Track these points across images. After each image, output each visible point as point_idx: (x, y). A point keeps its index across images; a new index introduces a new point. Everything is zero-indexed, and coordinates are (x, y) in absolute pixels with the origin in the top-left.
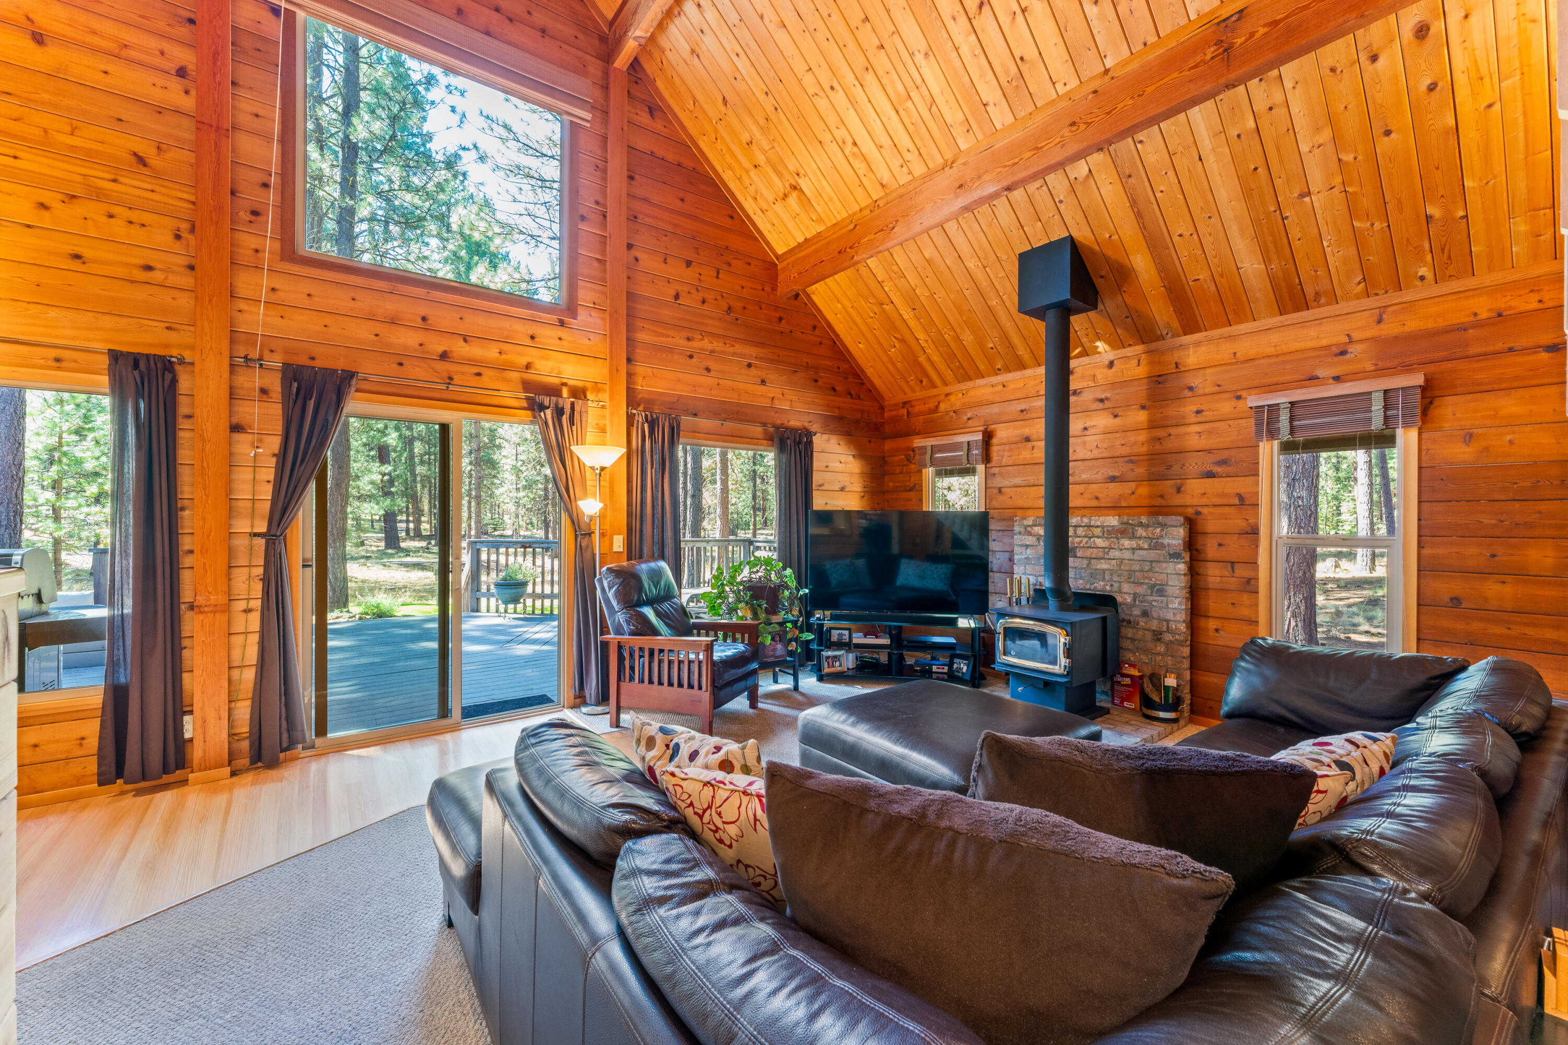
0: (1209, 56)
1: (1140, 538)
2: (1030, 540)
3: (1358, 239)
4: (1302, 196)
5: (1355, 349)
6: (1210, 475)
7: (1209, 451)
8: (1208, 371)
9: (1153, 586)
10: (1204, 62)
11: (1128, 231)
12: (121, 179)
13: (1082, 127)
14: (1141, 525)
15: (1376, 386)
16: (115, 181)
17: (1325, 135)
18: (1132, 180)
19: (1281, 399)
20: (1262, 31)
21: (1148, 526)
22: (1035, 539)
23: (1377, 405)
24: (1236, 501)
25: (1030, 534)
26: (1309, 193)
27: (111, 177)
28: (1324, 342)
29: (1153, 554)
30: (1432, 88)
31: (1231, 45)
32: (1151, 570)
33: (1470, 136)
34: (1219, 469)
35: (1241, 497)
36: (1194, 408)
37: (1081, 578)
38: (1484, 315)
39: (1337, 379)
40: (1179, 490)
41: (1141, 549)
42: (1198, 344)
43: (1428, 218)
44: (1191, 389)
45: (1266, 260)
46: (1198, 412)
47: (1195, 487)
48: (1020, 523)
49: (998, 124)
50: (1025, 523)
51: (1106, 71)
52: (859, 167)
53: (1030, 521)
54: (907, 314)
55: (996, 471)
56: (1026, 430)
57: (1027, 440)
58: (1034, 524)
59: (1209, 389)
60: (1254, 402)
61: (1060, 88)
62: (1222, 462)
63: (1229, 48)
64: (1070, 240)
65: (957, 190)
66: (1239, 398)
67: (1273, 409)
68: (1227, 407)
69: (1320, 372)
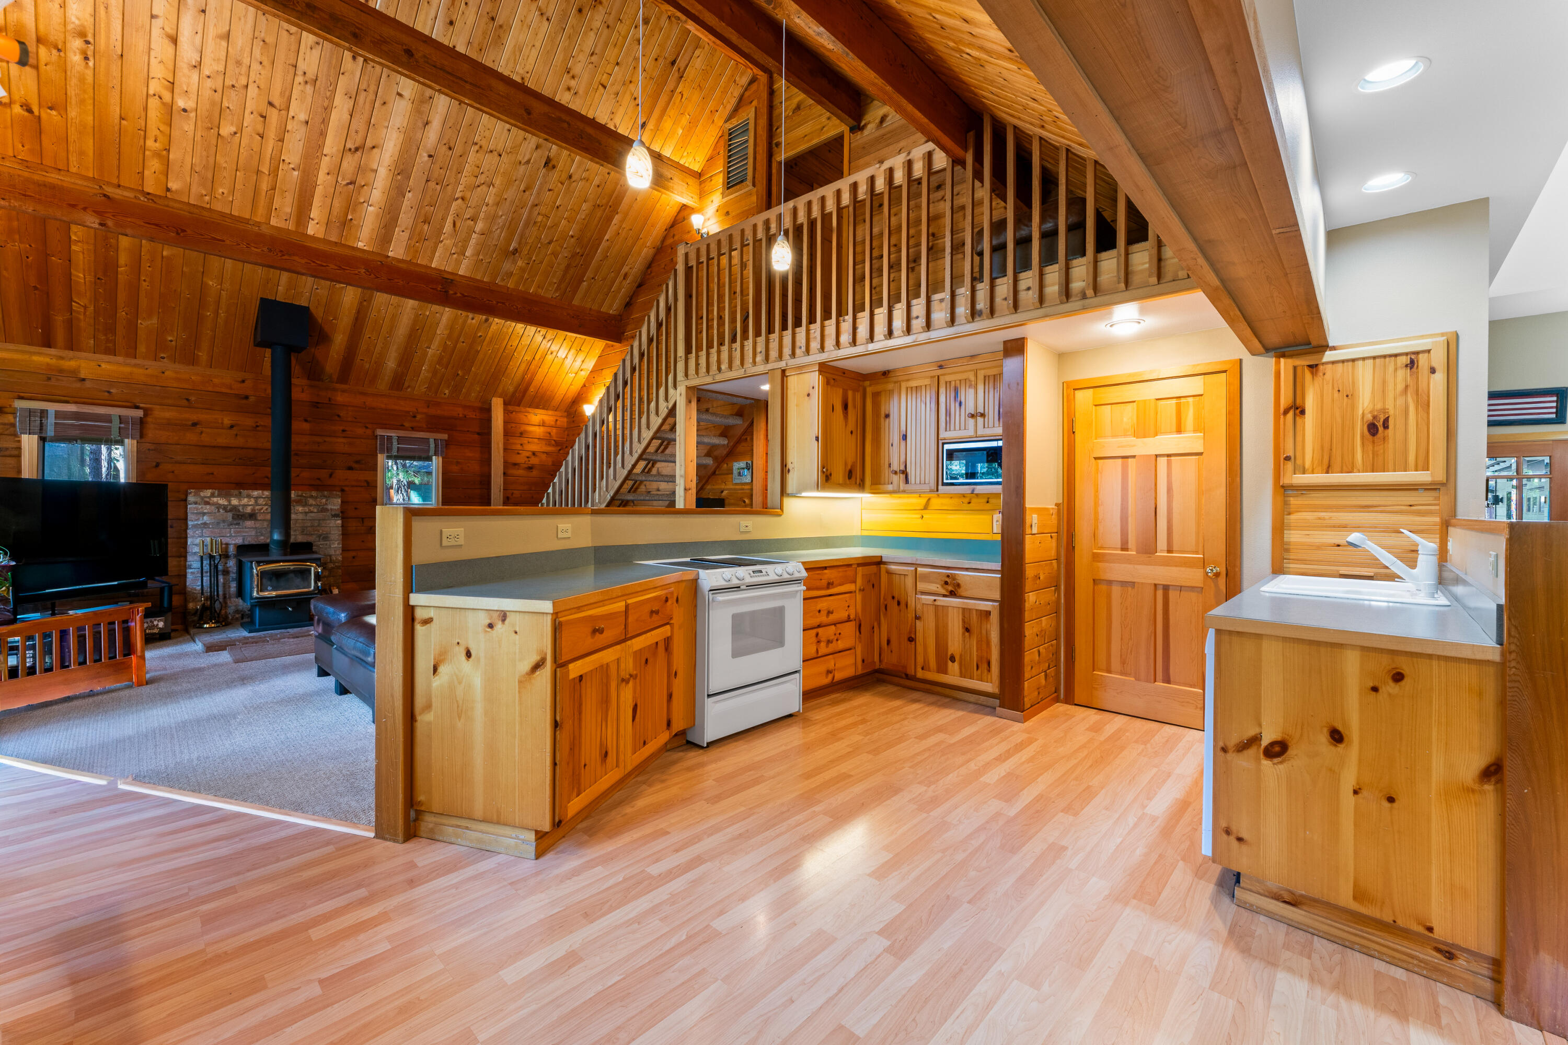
0: (439, 289)
1: (311, 505)
2: (207, 509)
3: (435, 372)
4: (427, 347)
5: (419, 417)
6: (350, 468)
7: (350, 454)
8: (349, 408)
9: (321, 535)
10: (436, 289)
11: (345, 321)
14: (312, 497)
15: (431, 437)
17: (447, 332)
18: (365, 303)
19: (393, 434)
20: (459, 295)
21: (316, 498)
22: (213, 507)
23: (432, 445)
24: (365, 484)
25: (207, 503)
26: (429, 348)
28: (407, 409)
29: (320, 515)
30: (481, 336)
32: (319, 526)
33: (481, 356)
34: (354, 465)
35: (367, 482)
36: (341, 428)
37: (262, 535)
38: (461, 416)
39: (413, 429)
40: (331, 476)
41: (312, 512)
42: (344, 391)
43: (458, 374)
44: (339, 416)
45: (399, 365)
46: (344, 431)
47: (341, 475)
48: (196, 495)
49: (310, 232)
50: (202, 494)
51: (388, 257)
52: (154, 165)
53: (208, 493)
54: (81, 276)
55: (152, 447)
56: (195, 417)
57: (195, 424)
58: (213, 495)
59: (349, 419)
60: (380, 432)
61: (360, 245)
62: (357, 462)
63: (447, 292)
64: (306, 309)
65: (265, 249)
66: (367, 428)
67: (390, 438)
68: (360, 431)
69: (407, 424)
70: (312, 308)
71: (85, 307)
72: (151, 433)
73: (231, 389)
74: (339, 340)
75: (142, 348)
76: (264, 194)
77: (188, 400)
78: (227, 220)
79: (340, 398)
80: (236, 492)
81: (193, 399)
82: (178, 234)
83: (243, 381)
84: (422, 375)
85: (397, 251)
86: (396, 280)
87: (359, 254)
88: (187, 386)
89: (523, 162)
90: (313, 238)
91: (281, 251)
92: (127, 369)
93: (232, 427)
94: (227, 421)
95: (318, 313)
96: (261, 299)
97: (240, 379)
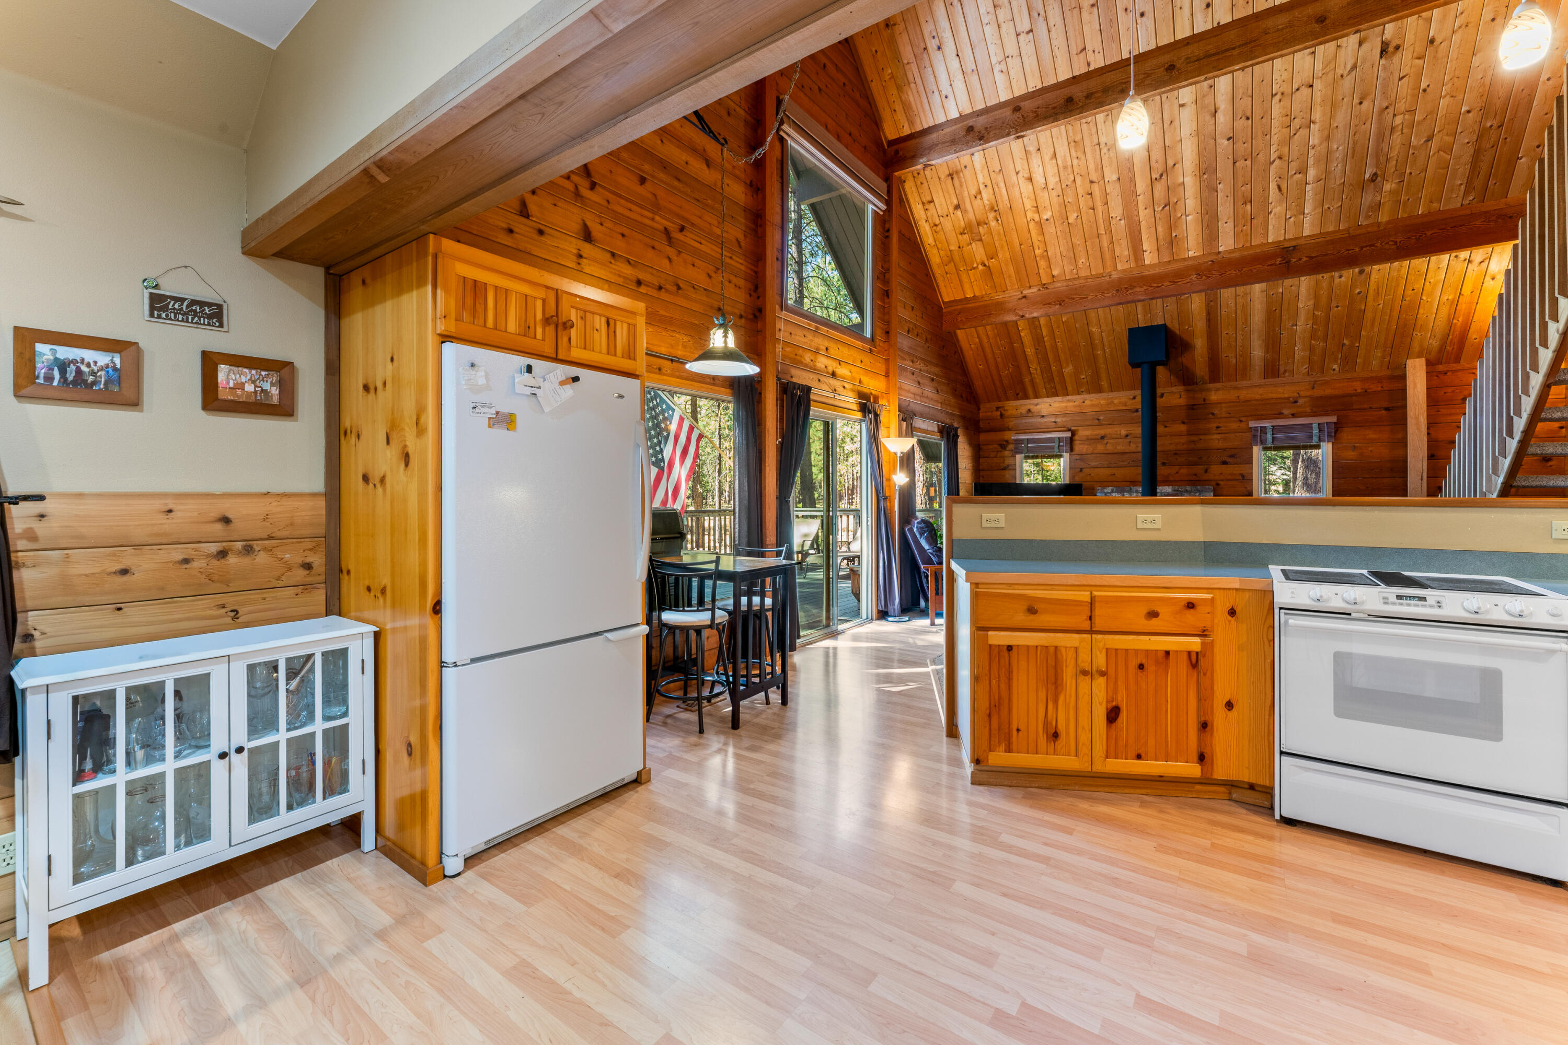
0: (1278, 262)
3: (1312, 349)
4: (1293, 325)
5: (1301, 401)
6: (1225, 463)
7: (1225, 450)
8: (1223, 405)
10: (1274, 264)
12: (734, 257)
13: (1204, 278)
14: (1186, 491)
15: (1315, 421)
16: (731, 258)
17: (1312, 302)
18: (1212, 303)
19: (1267, 424)
23: (1316, 431)
24: (1241, 477)
26: (1296, 325)
27: (730, 255)
28: (1286, 396)
31: (1290, 261)
33: (1369, 315)
34: (1229, 460)
35: (1243, 475)
36: (1215, 425)
38: (1359, 391)
39: (1293, 415)
40: (1206, 471)
42: (1217, 390)
43: (1344, 344)
44: (1213, 414)
45: (1267, 351)
46: (1218, 427)
47: (1216, 470)
48: (1102, 491)
49: (1147, 262)
50: (1106, 491)
51: (1219, 253)
52: (1042, 264)
53: (1109, 489)
54: (1029, 351)
55: (1078, 457)
56: (1102, 432)
57: (1103, 438)
58: (1112, 491)
59: (1224, 415)
60: (1253, 424)
61: (1191, 253)
62: (1232, 456)
63: (1288, 262)
64: (1164, 326)
65: (1114, 292)
66: (1241, 421)
67: (1263, 429)
68: (1234, 426)
69: (1286, 412)
70: (1168, 324)
71: (1036, 369)
72: (1078, 447)
73: (1126, 405)
74: (1200, 344)
75: (1070, 388)
76: (1107, 249)
77: (1098, 419)
78: (1089, 280)
79: (1214, 397)
80: (1127, 489)
81: (1101, 418)
82: (1060, 304)
83: (1134, 398)
84: (1296, 356)
85: (1226, 243)
86: (1228, 273)
87: (1191, 263)
88: (1097, 410)
89: (1346, 73)
90: (1150, 265)
91: (1126, 288)
92: (1064, 405)
93: (1127, 436)
94: (1123, 432)
95: (1174, 326)
96: (1129, 329)
97: (1132, 397)
